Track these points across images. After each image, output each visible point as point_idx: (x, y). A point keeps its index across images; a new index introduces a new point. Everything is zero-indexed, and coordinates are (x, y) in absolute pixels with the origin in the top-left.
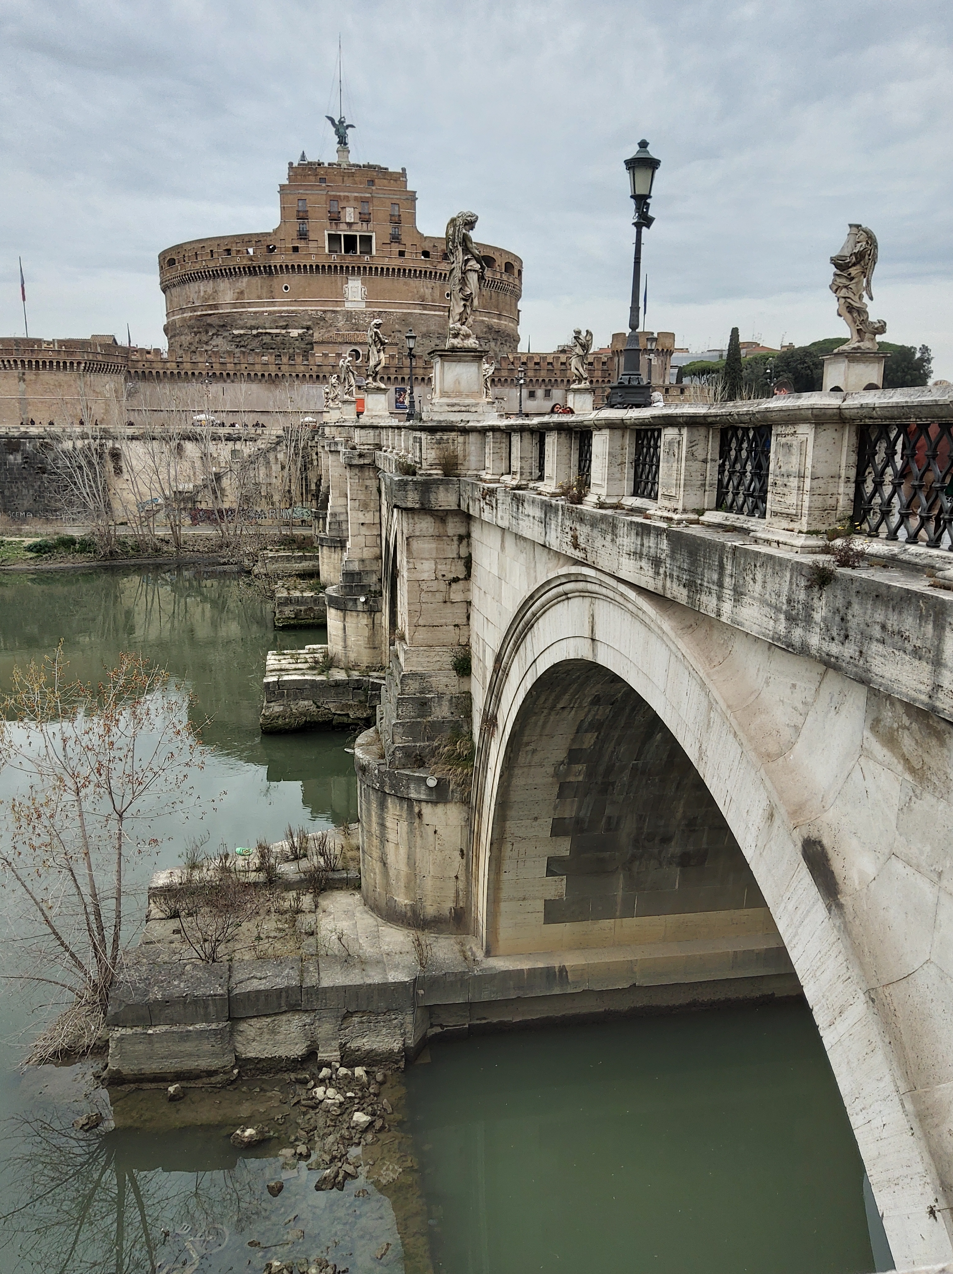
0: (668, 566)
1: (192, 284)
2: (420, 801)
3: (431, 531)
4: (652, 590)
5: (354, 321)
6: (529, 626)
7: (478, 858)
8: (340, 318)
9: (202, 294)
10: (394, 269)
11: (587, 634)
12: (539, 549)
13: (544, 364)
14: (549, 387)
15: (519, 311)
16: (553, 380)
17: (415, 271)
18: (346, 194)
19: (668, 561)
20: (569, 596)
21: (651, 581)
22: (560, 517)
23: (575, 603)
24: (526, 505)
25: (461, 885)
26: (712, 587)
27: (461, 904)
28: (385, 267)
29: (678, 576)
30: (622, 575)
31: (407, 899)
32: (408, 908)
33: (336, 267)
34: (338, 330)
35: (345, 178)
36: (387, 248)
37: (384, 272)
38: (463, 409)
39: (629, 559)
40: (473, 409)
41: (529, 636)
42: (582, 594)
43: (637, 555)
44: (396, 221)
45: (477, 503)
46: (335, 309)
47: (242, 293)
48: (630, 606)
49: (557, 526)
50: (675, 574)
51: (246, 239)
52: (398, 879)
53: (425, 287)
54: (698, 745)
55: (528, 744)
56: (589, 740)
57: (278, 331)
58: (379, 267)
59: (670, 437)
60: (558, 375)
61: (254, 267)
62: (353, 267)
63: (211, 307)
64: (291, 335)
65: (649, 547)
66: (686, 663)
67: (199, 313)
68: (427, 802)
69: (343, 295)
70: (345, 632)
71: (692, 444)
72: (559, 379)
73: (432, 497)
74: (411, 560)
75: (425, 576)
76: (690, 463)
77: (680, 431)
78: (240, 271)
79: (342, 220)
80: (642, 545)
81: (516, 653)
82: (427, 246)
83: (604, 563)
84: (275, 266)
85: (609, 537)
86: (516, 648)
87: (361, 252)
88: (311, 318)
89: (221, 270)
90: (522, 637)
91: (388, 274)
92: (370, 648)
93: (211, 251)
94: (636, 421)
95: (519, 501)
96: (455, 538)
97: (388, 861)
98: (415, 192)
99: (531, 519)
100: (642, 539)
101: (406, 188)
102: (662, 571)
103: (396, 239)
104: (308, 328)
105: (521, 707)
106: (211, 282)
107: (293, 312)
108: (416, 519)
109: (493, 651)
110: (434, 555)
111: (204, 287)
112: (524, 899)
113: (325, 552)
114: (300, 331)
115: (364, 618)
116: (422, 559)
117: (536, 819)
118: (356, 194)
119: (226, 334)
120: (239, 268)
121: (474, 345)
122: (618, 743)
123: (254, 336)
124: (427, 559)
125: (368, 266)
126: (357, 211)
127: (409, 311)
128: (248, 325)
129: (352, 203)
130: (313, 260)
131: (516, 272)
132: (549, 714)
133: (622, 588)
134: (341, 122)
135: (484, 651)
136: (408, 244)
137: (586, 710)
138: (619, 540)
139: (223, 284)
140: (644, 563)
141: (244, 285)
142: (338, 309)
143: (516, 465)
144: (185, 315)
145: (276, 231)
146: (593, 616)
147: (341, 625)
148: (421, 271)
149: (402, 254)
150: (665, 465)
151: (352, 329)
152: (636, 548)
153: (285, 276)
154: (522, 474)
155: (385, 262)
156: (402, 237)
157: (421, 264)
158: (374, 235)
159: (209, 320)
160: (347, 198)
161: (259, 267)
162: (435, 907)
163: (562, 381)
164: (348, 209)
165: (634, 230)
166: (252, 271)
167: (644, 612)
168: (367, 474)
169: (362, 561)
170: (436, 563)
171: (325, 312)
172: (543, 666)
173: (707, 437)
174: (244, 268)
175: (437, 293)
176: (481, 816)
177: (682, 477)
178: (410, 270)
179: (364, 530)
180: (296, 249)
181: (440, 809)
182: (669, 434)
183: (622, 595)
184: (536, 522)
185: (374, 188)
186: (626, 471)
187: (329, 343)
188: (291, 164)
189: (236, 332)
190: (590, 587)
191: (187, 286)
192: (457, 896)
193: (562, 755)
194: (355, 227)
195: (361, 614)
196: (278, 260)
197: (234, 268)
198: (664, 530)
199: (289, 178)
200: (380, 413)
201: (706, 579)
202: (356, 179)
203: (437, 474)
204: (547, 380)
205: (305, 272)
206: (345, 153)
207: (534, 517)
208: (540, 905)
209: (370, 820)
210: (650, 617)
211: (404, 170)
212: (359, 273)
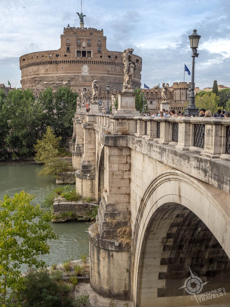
0: (210, 173)
1: (31, 67)
2: (112, 251)
3: (117, 154)
4: (204, 181)
5: (85, 79)
6: (154, 189)
7: (133, 272)
8: (80, 78)
9: (34, 70)
10: (98, 62)
11: (177, 193)
12: (158, 163)
13: (150, 93)
14: (152, 100)
15: (141, 75)
16: (153, 98)
17: (106, 62)
18: (83, 38)
19: (210, 172)
20: (170, 180)
21: (203, 178)
22: (167, 152)
23: (173, 182)
24: (153, 147)
25: (127, 282)
26: (227, 182)
27: (127, 289)
28: (96, 61)
29: (214, 177)
30: (192, 174)
31: (107, 287)
32: (108, 290)
33: (79, 61)
34: (79, 82)
35: (83, 33)
36: (96, 55)
37: (95, 62)
38: (128, 112)
39: (195, 169)
40: (132, 112)
41: (154, 193)
42: (175, 179)
43: (198, 168)
44: (100, 46)
45: (134, 145)
46: (78, 75)
47: (47, 70)
48: (195, 186)
49: (166, 155)
50: (213, 176)
51: (49, 52)
52: (104, 279)
53: (109, 67)
54: (222, 237)
55: (152, 231)
56: (175, 230)
57: (59, 82)
58: (94, 61)
59: (209, 128)
60: (155, 96)
61: (52, 62)
62: (85, 61)
63: (36, 75)
64: (63, 83)
65: (202, 166)
66: (217, 208)
67: (33, 77)
68: (115, 251)
69: (81, 70)
70: (82, 187)
71: (216, 131)
72: (155, 98)
73: (118, 143)
74: (110, 164)
75: (115, 169)
76: (216, 137)
77: (212, 126)
78: (47, 63)
79: (82, 46)
80: (200, 165)
81: (149, 198)
82: (110, 54)
83: (185, 170)
84: (59, 61)
85: (187, 161)
86: (149, 197)
87: (87, 56)
88: (70, 78)
89: (40, 63)
90: (152, 193)
91: (96, 63)
92: (91, 192)
93: (37, 56)
94: (195, 121)
95: (151, 145)
96: (126, 156)
97: (101, 273)
98: (106, 37)
99: (156, 152)
100: (199, 163)
101: (103, 35)
102: (208, 174)
103: (99, 52)
104: (69, 81)
105: (151, 218)
106: (37, 66)
107: (64, 76)
108: (112, 149)
109: (140, 197)
110: (118, 162)
111: (35, 68)
112: (150, 288)
113: (74, 157)
114: (67, 82)
115: (89, 182)
116: (114, 163)
117: (155, 258)
118: (86, 38)
119: (42, 83)
120: (47, 62)
121: (132, 91)
122: (185, 231)
123: (51, 84)
124: (116, 164)
125: (90, 61)
126: (87, 43)
127: (104, 75)
128: (49, 80)
129: (85, 40)
130: (71, 59)
131: (140, 62)
132: (161, 220)
133: (192, 179)
134: (81, 15)
135: (136, 197)
136: (104, 54)
137: (174, 219)
138: (190, 163)
139: (41, 67)
140: (200, 171)
141: (48, 67)
142: (79, 75)
143: (149, 132)
144: (28, 77)
145: (59, 50)
146: (180, 188)
147: (81, 184)
148: (108, 62)
149: (101, 57)
150: (207, 137)
151: (84, 81)
152: (197, 166)
153: (62, 64)
154: (151, 136)
155: (96, 60)
156: (102, 51)
157: (107, 60)
158: (92, 51)
159: (36, 79)
160: (83, 39)
161: (53, 61)
162: (117, 290)
163: (156, 98)
164: (83, 43)
165: (192, 58)
166: (51, 63)
167: (200, 188)
168: (91, 131)
169: (89, 162)
170: (119, 165)
171: (75, 76)
172: (160, 204)
173: (221, 129)
174: (48, 62)
175: (113, 69)
176: (134, 257)
177: (213, 142)
178: (104, 62)
179: (90, 151)
180: (66, 56)
181: (120, 254)
182: (208, 127)
183: (192, 181)
184: (158, 153)
185: (92, 36)
186: (191, 138)
187: (76, 86)
188: (65, 28)
189: (45, 83)
190: (179, 177)
191: (29, 68)
192: (126, 286)
193: (164, 235)
194: (86, 48)
195: (88, 180)
196: (59, 59)
197: (45, 62)
198: (208, 160)
199: (64, 33)
200: (96, 111)
201: (225, 179)
202: (86, 33)
203: (119, 134)
204: (151, 98)
205: (69, 63)
206: (83, 25)
207: (157, 152)
208: (156, 290)
209: (94, 257)
210: (203, 190)
211: (102, 29)
212: (87, 63)
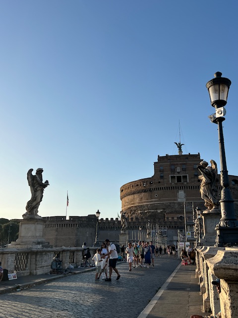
5: (181, 206)
8: (176, 205)
9: (130, 200)
10: (196, 186)
18: (177, 163)
33: (174, 187)
34: (175, 209)
36: (193, 179)
44: (196, 170)
47: (142, 198)
51: (144, 180)
57: (153, 211)
58: (190, 186)
61: (146, 190)
62: (180, 187)
63: (132, 204)
64: (158, 212)
67: (129, 206)
69: (177, 197)
79: (176, 171)
84: (152, 189)
87: (183, 182)
88: (165, 205)
89: (135, 191)
93: (133, 186)
101: (200, 159)
103: (196, 175)
104: (164, 209)
106: (133, 196)
107: (159, 204)
114: (161, 210)
118: (181, 163)
119: (137, 213)
123: (145, 213)
125: (186, 186)
126: (181, 168)
128: (144, 209)
129: (179, 165)
130: (165, 186)
139: (136, 196)
141: (143, 195)
142: (175, 202)
144: (125, 207)
145: (153, 177)
149: (199, 181)
153: (156, 192)
155: (192, 184)
158: (188, 175)
159: (132, 209)
164: (178, 168)
171: (170, 203)
174: (142, 190)
180: (159, 182)
185: (188, 160)
187: (171, 214)
188: (159, 156)
191: (126, 198)
194: (180, 173)
196: (154, 186)
197: (139, 191)
199: (158, 160)
205: (163, 190)
211: (199, 153)
212: (183, 189)
